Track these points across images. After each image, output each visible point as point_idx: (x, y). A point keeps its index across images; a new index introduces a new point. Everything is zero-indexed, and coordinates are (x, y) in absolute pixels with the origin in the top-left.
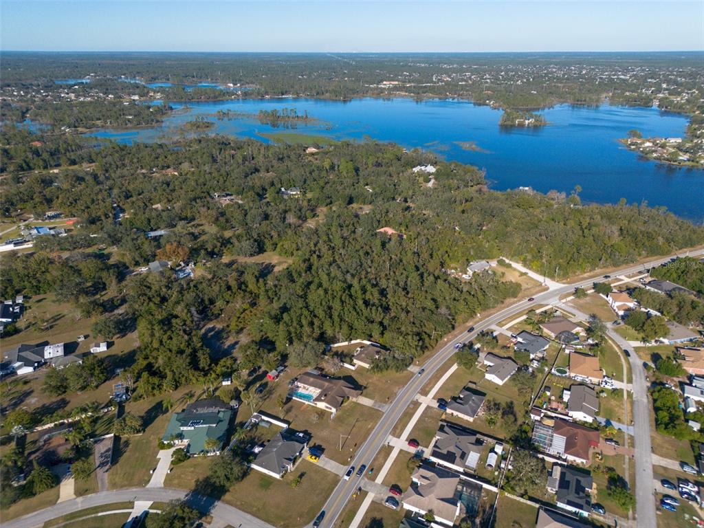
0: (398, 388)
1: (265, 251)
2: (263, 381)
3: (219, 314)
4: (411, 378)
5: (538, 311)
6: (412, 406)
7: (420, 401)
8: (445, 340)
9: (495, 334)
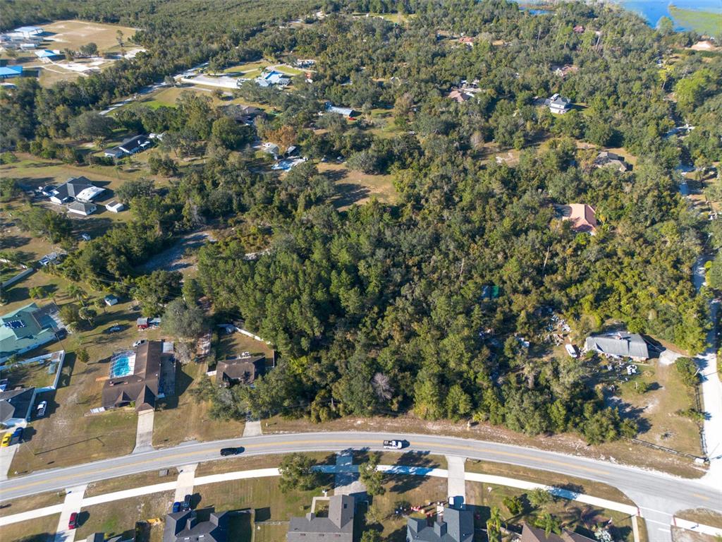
0: (197, 436)
1: (389, 173)
2: (131, 323)
3: (231, 226)
4: (228, 438)
5: (583, 499)
6: (162, 473)
7: (180, 477)
8: (359, 422)
9: (436, 473)
